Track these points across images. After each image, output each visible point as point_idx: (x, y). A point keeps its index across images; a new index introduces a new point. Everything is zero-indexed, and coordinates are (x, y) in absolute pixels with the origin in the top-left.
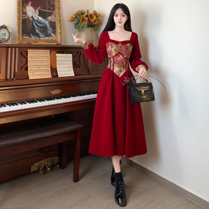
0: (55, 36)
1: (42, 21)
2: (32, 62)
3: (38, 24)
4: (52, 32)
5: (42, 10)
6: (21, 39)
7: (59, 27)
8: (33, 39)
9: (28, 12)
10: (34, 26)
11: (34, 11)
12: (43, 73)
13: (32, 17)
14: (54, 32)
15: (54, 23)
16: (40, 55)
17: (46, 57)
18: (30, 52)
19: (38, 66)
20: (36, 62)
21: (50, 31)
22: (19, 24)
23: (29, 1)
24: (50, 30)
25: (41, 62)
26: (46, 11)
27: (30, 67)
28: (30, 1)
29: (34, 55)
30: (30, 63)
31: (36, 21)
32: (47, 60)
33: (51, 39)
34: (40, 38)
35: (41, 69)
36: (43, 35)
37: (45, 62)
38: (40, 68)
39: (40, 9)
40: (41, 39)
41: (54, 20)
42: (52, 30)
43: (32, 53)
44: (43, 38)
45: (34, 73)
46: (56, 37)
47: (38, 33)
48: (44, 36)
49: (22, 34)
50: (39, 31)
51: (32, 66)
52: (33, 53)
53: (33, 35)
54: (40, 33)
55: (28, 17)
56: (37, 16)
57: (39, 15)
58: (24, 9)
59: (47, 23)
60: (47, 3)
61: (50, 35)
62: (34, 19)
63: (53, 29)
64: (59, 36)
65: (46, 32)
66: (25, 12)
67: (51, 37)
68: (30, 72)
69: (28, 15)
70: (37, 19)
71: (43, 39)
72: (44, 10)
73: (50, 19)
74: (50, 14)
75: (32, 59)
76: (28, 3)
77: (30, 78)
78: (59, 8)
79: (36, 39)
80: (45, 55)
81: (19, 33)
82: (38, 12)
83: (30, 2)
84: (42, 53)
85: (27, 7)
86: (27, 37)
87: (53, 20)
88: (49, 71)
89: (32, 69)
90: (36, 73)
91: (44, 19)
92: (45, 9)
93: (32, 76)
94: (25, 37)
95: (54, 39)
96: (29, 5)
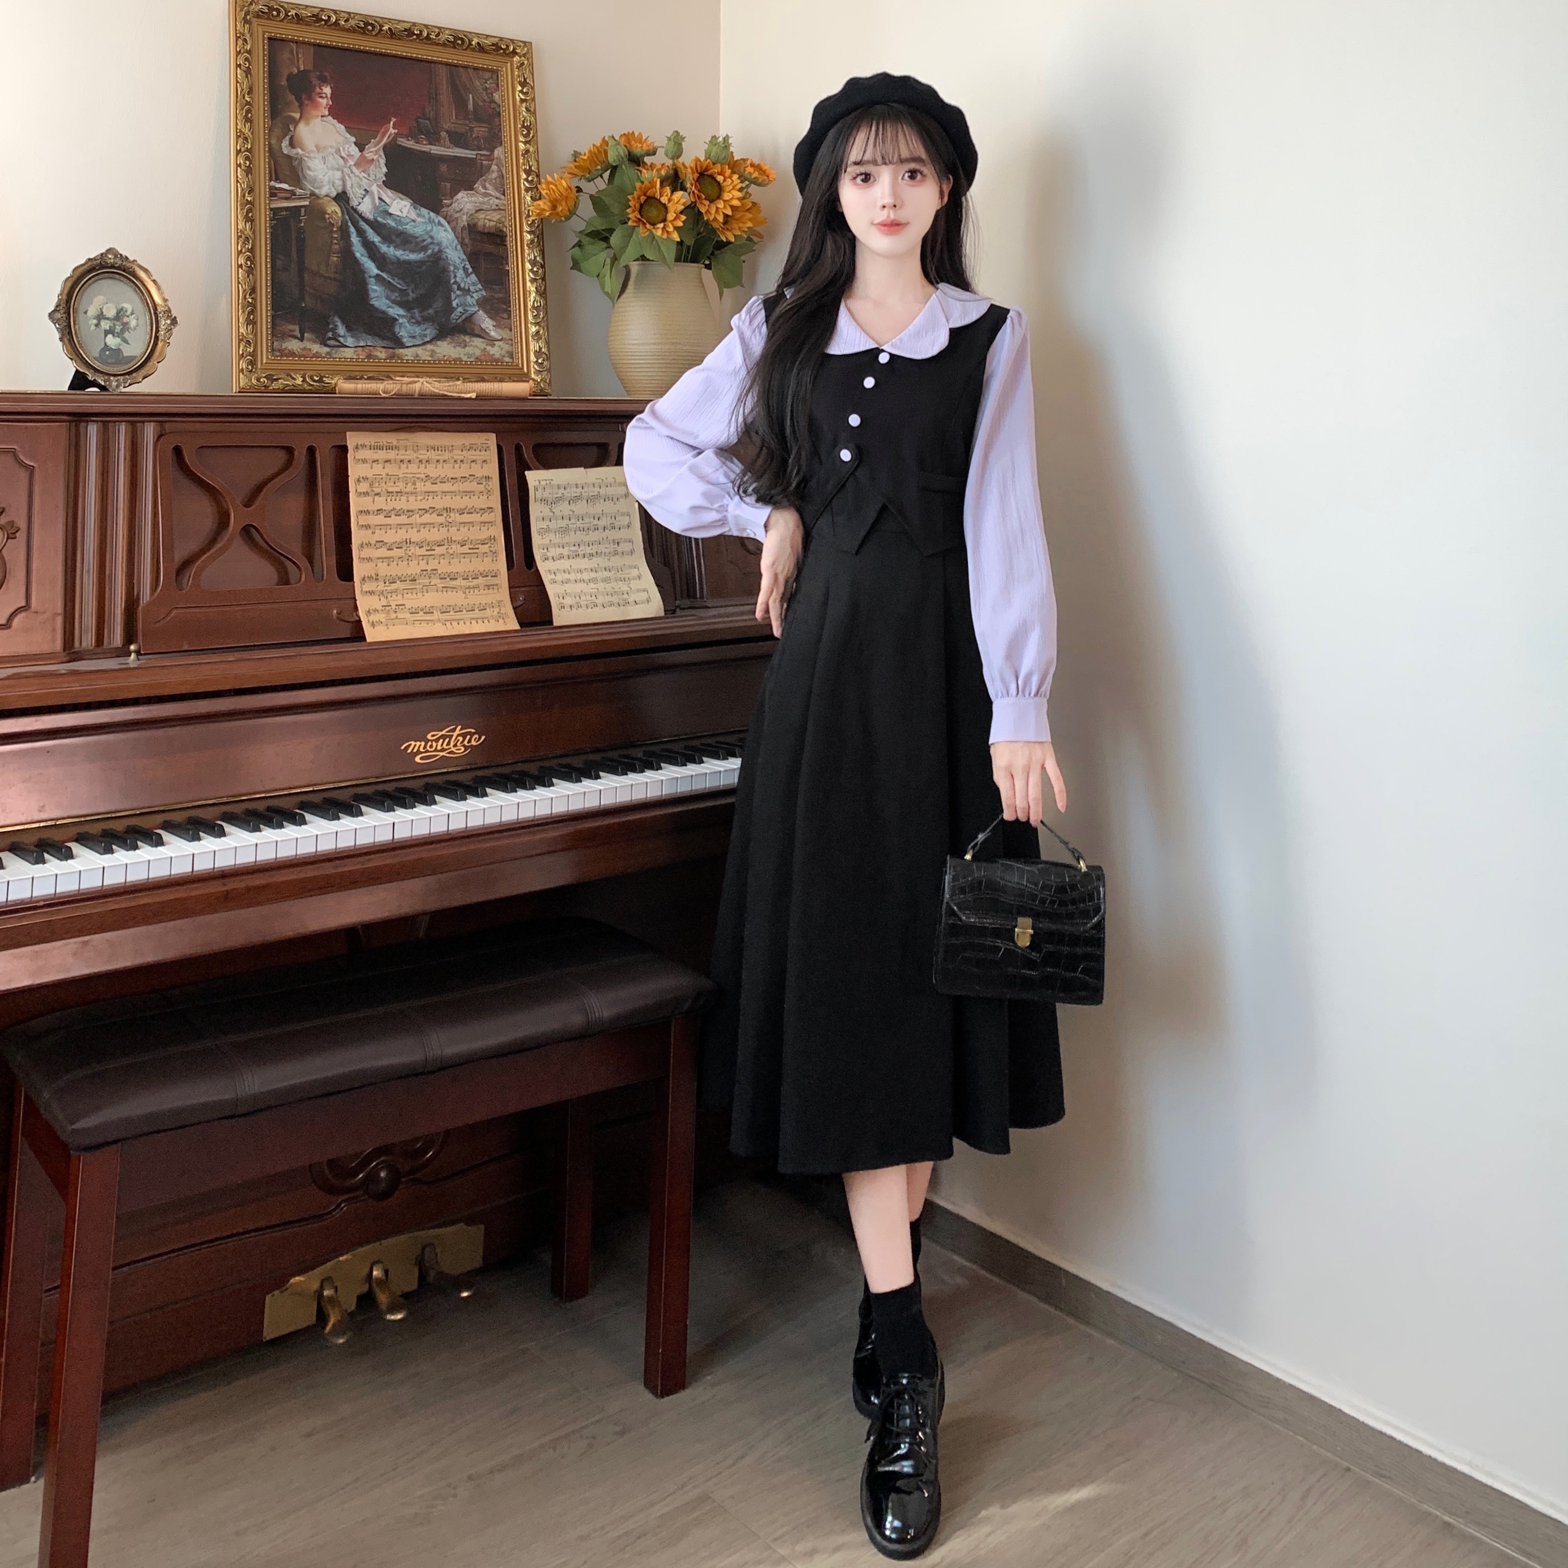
0: (505, 334)
1: (409, 228)
2: (380, 519)
3: (384, 248)
4: (482, 303)
5: (410, 144)
6: (264, 357)
7: (528, 266)
8: (348, 353)
9: (311, 164)
10: (356, 261)
11: (354, 150)
12: (456, 598)
13: (342, 198)
14: (499, 305)
15: (497, 238)
16: (433, 471)
17: (473, 486)
18: (362, 454)
19: (423, 551)
20: (403, 519)
21: (469, 300)
22: (252, 250)
23: (315, 81)
24: (467, 292)
25: (441, 519)
26: (435, 150)
27: (369, 559)
28: (324, 80)
29: (391, 469)
30: (367, 527)
31: (366, 227)
32: (482, 502)
33: (478, 353)
34: (403, 346)
35: (444, 567)
36: (418, 323)
37: (466, 518)
38: (433, 564)
39: (395, 139)
40: (408, 354)
41: (496, 216)
42: (485, 288)
43: (376, 456)
44: (420, 351)
45: (395, 600)
46: (510, 341)
47: (383, 312)
48: (430, 332)
49: (273, 317)
50: (387, 298)
51: (383, 552)
52: (381, 455)
53: (349, 329)
54: (401, 312)
55: (313, 194)
56: (374, 188)
57: (391, 182)
58: (285, 143)
59: (445, 236)
60: (445, 97)
61: (466, 328)
62: (352, 213)
63: (486, 282)
64: (533, 329)
65: (438, 304)
66: (289, 158)
67: (478, 342)
68: (372, 593)
69: (314, 181)
70: (376, 208)
71: (424, 353)
72: (426, 148)
73: (469, 206)
74: (467, 176)
75: (380, 502)
76: (310, 98)
77: (372, 635)
78: (529, 130)
79: (369, 356)
80: (464, 471)
81: (252, 312)
82: (383, 161)
83: (327, 90)
84: (447, 455)
85: (301, 127)
86: (309, 345)
87: (488, 220)
88: (495, 581)
89: (383, 569)
90: (412, 601)
91: (424, 211)
92: (433, 138)
93: (381, 617)
94: (294, 345)
95: (495, 351)
96: (316, 106)
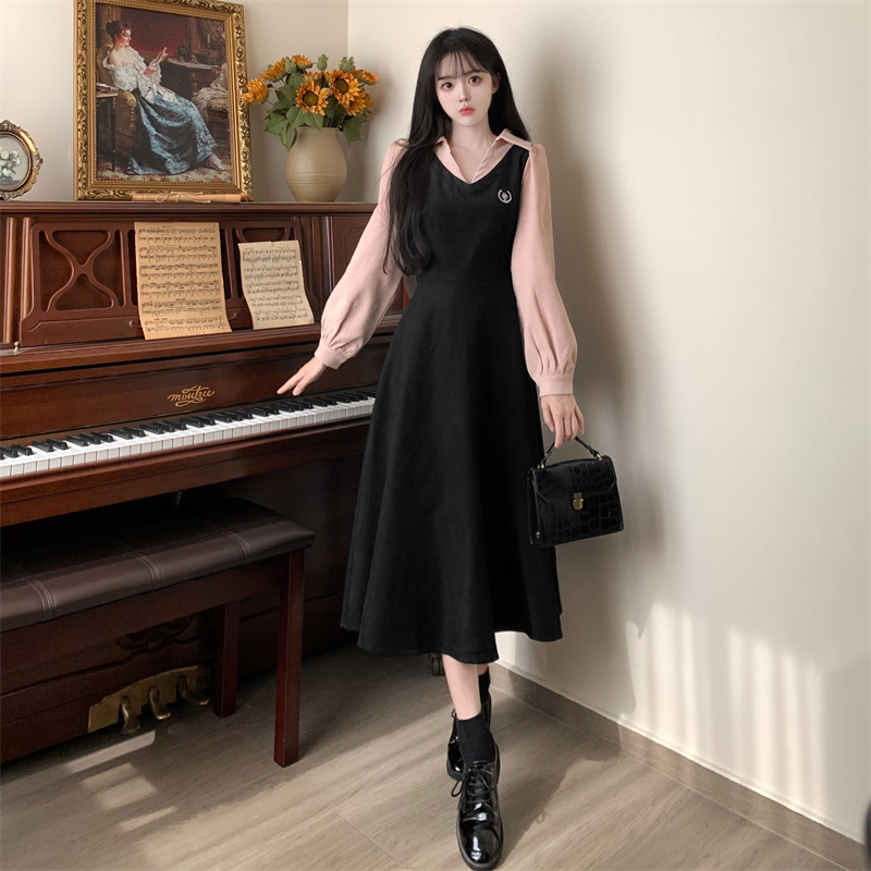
0: (228, 167)
1: (174, 108)
2: (153, 271)
3: (160, 120)
4: (214, 150)
5: (175, 62)
6: (92, 180)
7: (241, 130)
8: (139, 178)
9: (119, 73)
10: (144, 126)
11: (144, 65)
12: (197, 315)
13: (136, 92)
14: (224, 151)
15: (223, 113)
16: (183, 244)
17: (206, 252)
18: (143, 235)
19: (177, 289)
20: (166, 271)
21: (207, 148)
22: (85, 121)
23: (122, 27)
24: (206, 144)
25: (188, 271)
26: (189, 65)
27: (147, 294)
28: (126, 27)
29: (160, 243)
30: (146, 275)
31: (149, 108)
32: (211, 261)
33: (212, 178)
34: (170, 174)
35: (189, 298)
36: (179, 161)
37: (202, 270)
38: (183, 296)
39: (166, 59)
40: (173, 178)
41: (223, 102)
42: (216, 142)
43: (151, 236)
44: (179, 177)
45: (161, 316)
46: (230, 171)
47: (159, 155)
49: (98, 159)
50: (162, 147)
51: (155, 289)
52: (154, 235)
53: (140, 165)
54: (169, 155)
55: (120, 89)
56: (154, 86)
57: (163, 83)
58: (105, 61)
59: (194, 113)
60: (195, 35)
61: (206, 164)
62: (142, 101)
64: (243, 164)
65: (190, 151)
66: (107, 69)
67: (212, 171)
68: (148, 312)
69: (120, 83)
70: (155, 97)
71: (181, 178)
72: (184, 64)
73: (207, 96)
74: (206, 79)
75: (153, 262)
76: (119, 37)
77: (148, 336)
78: (241, 54)
79: (151, 180)
80: (201, 243)
81: (85, 156)
82: (159, 71)
83: (129, 32)
84: (191, 235)
85: (114, 52)
86: (117, 174)
87: (218, 104)
88: (218, 305)
89: (155, 299)
90: (172, 316)
91: (183, 99)
92: (188, 59)
93: (153, 326)
94: (109, 174)
95: (222, 177)
96: (122, 41)
